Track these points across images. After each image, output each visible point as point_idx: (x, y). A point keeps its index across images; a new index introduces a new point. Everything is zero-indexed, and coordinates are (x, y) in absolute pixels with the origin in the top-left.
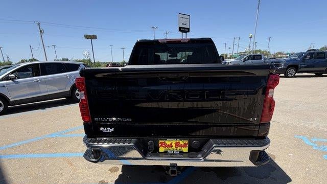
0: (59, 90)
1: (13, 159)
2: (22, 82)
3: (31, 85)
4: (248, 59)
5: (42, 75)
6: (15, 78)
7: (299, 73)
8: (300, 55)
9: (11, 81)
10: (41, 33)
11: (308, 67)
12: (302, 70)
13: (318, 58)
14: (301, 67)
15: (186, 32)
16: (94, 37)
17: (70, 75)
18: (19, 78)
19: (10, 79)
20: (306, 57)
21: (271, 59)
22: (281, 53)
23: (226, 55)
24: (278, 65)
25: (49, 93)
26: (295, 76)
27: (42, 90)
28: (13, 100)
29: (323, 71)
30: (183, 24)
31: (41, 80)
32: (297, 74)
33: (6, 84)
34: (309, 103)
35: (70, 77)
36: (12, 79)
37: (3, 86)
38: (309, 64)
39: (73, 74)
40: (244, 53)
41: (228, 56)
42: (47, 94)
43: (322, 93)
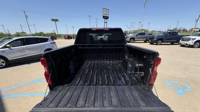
0: (37, 53)
1: (11, 97)
2: (15, 49)
3: (20, 51)
4: (138, 35)
5: (27, 45)
6: (10, 47)
7: (163, 42)
8: (164, 33)
9: (8, 49)
10: (26, 17)
11: (168, 39)
12: (164, 41)
13: (173, 35)
14: (164, 40)
15: (107, 19)
16: (57, 20)
17: (43, 44)
18: (13, 47)
19: (8, 48)
20: (167, 34)
21: (149, 35)
22: (154, 31)
23: (127, 31)
24: (153, 39)
25: (32, 55)
26: (161, 44)
27: (27, 53)
28: (11, 59)
29: (175, 42)
30: (105, 14)
31: (26, 48)
32: (162, 43)
33: (5, 50)
34: (168, 60)
35: (43, 46)
36: (9, 47)
37: (3, 52)
38: (168, 38)
39: (45, 44)
40: (136, 30)
41: (128, 32)
42: (30, 55)
43: (174, 54)
